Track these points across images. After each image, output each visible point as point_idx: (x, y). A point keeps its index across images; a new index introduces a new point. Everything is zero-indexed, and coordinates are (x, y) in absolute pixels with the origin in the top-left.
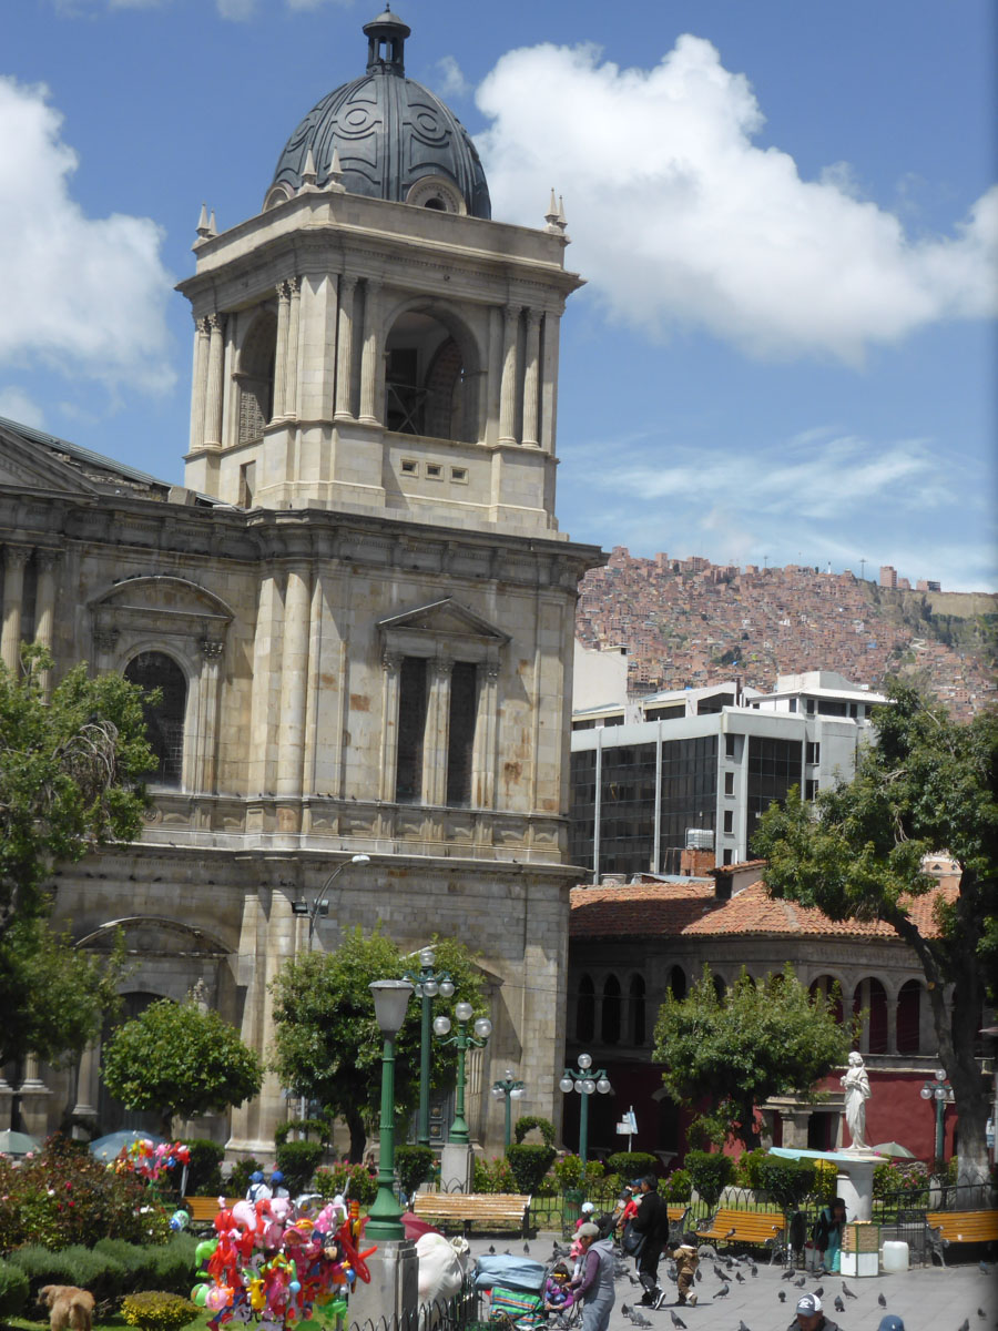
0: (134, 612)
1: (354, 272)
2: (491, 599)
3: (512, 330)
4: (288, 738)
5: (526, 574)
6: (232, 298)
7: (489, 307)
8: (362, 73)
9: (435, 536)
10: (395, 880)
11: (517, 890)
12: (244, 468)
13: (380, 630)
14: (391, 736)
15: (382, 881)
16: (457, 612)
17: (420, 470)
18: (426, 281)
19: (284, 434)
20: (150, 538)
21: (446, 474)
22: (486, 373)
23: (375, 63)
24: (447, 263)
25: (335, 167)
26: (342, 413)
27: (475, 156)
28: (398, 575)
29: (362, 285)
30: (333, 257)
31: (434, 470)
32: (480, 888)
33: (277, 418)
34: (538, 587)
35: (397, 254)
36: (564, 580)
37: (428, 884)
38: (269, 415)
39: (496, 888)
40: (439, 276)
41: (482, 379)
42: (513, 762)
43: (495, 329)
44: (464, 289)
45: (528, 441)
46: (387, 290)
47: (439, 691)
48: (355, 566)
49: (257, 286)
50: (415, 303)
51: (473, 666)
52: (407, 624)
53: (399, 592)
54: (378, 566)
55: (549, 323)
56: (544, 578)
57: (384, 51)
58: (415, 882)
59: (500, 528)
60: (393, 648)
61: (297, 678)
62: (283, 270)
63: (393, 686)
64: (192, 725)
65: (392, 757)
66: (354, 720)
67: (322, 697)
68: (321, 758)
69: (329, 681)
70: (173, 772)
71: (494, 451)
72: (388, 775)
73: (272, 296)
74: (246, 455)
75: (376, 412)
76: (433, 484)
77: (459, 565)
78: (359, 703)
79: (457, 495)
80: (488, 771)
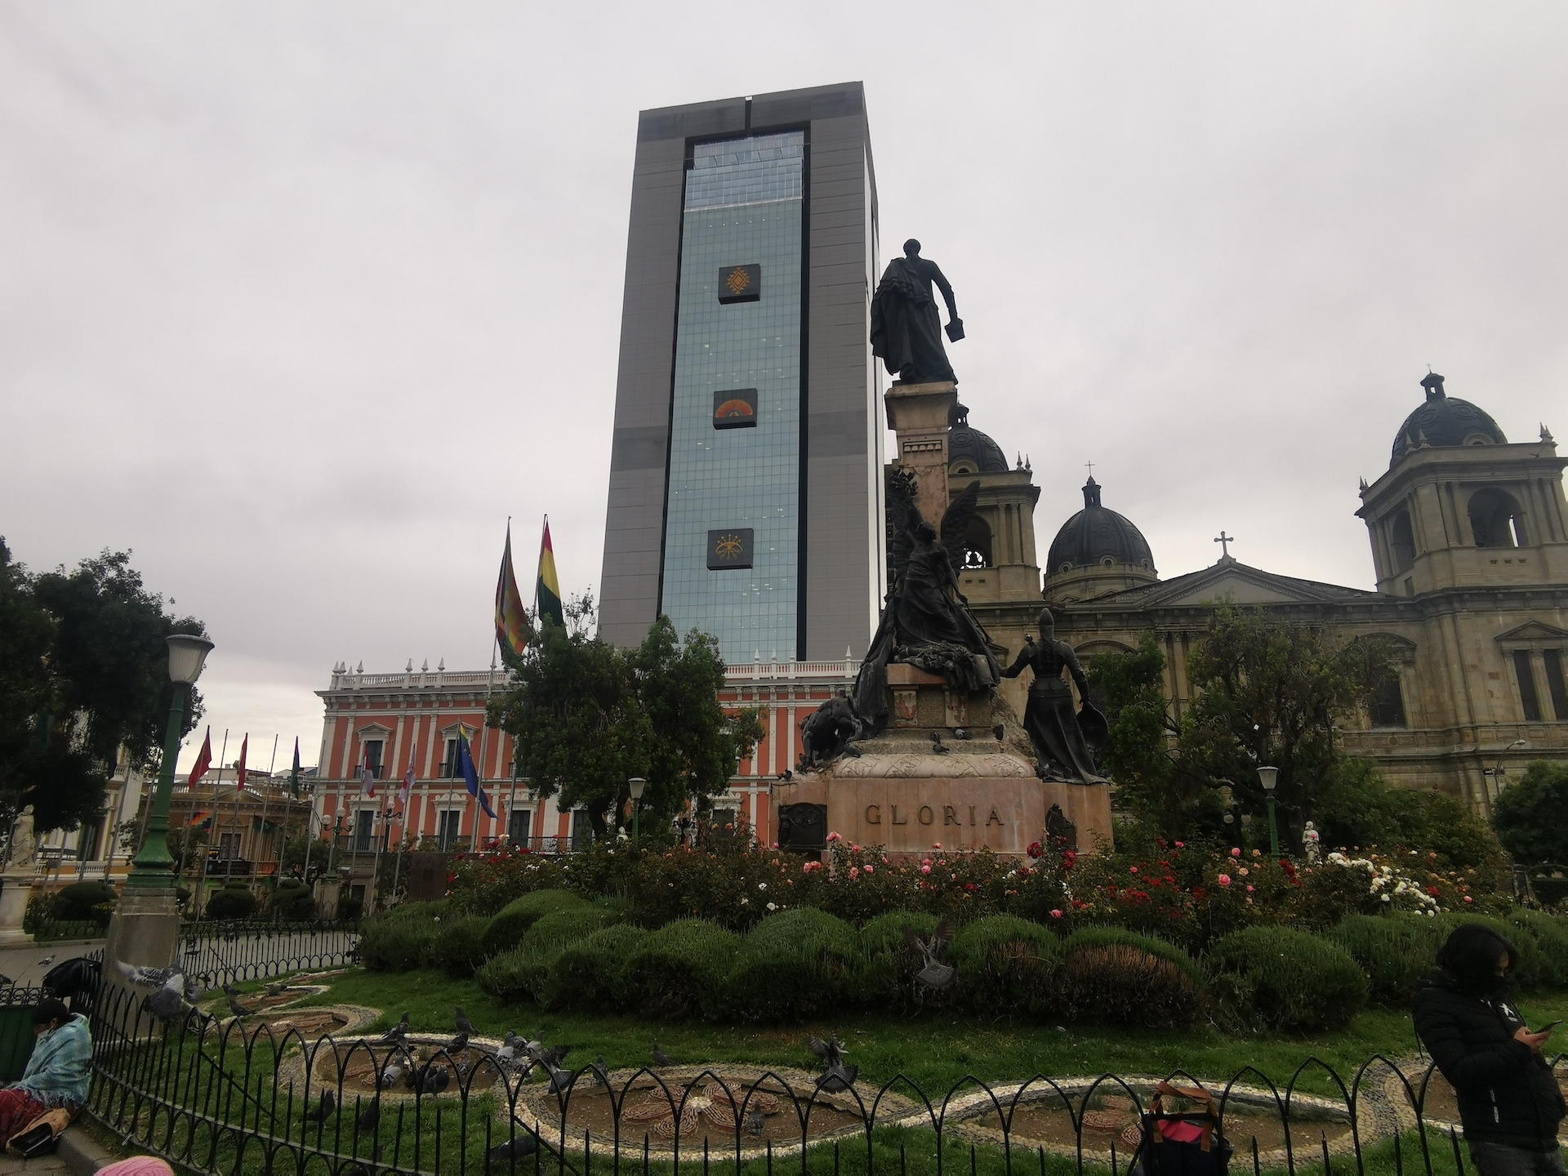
1: (1443, 480)
2: (1558, 617)
3: (1536, 491)
4: (1460, 698)
6: (1384, 509)
7: (1520, 482)
8: (1426, 400)
9: (1518, 590)
12: (1406, 581)
13: (1498, 640)
14: (1516, 690)
16: (1539, 626)
17: (1501, 563)
18: (1482, 478)
19: (1424, 560)
21: (1515, 562)
22: (1526, 513)
23: (1430, 397)
24: (1493, 466)
25: (1423, 438)
26: (1453, 543)
28: (1502, 612)
29: (1449, 486)
30: (1431, 475)
31: (1508, 561)
33: (1418, 554)
35: (1464, 467)
38: (1414, 554)
40: (1489, 474)
41: (1524, 516)
43: (1525, 492)
44: (1502, 476)
46: (1463, 485)
47: (1538, 664)
48: (1477, 612)
49: (1395, 500)
50: (1480, 488)
51: (1556, 650)
52: (1511, 636)
53: (1503, 621)
54: (1489, 610)
55: (1556, 484)
57: (1433, 389)
59: (1553, 581)
60: (1506, 645)
61: (1455, 667)
62: (1407, 489)
63: (1511, 666)
64: (1406, 698)
65: (1518, 699)
66: (1494, 685)
67: (1473, 677)
68: (1480, 704)
69: (1474, 667)
70: (1402, 721)
71: (1540, 547)
72: (1520, 710)
73: (1404, 503)
74: (1406, 576)
75: (1470, 541)
76: (1509, 568)
77: (1535, 603)
78: (1494, 676)
79: (1524, 570)
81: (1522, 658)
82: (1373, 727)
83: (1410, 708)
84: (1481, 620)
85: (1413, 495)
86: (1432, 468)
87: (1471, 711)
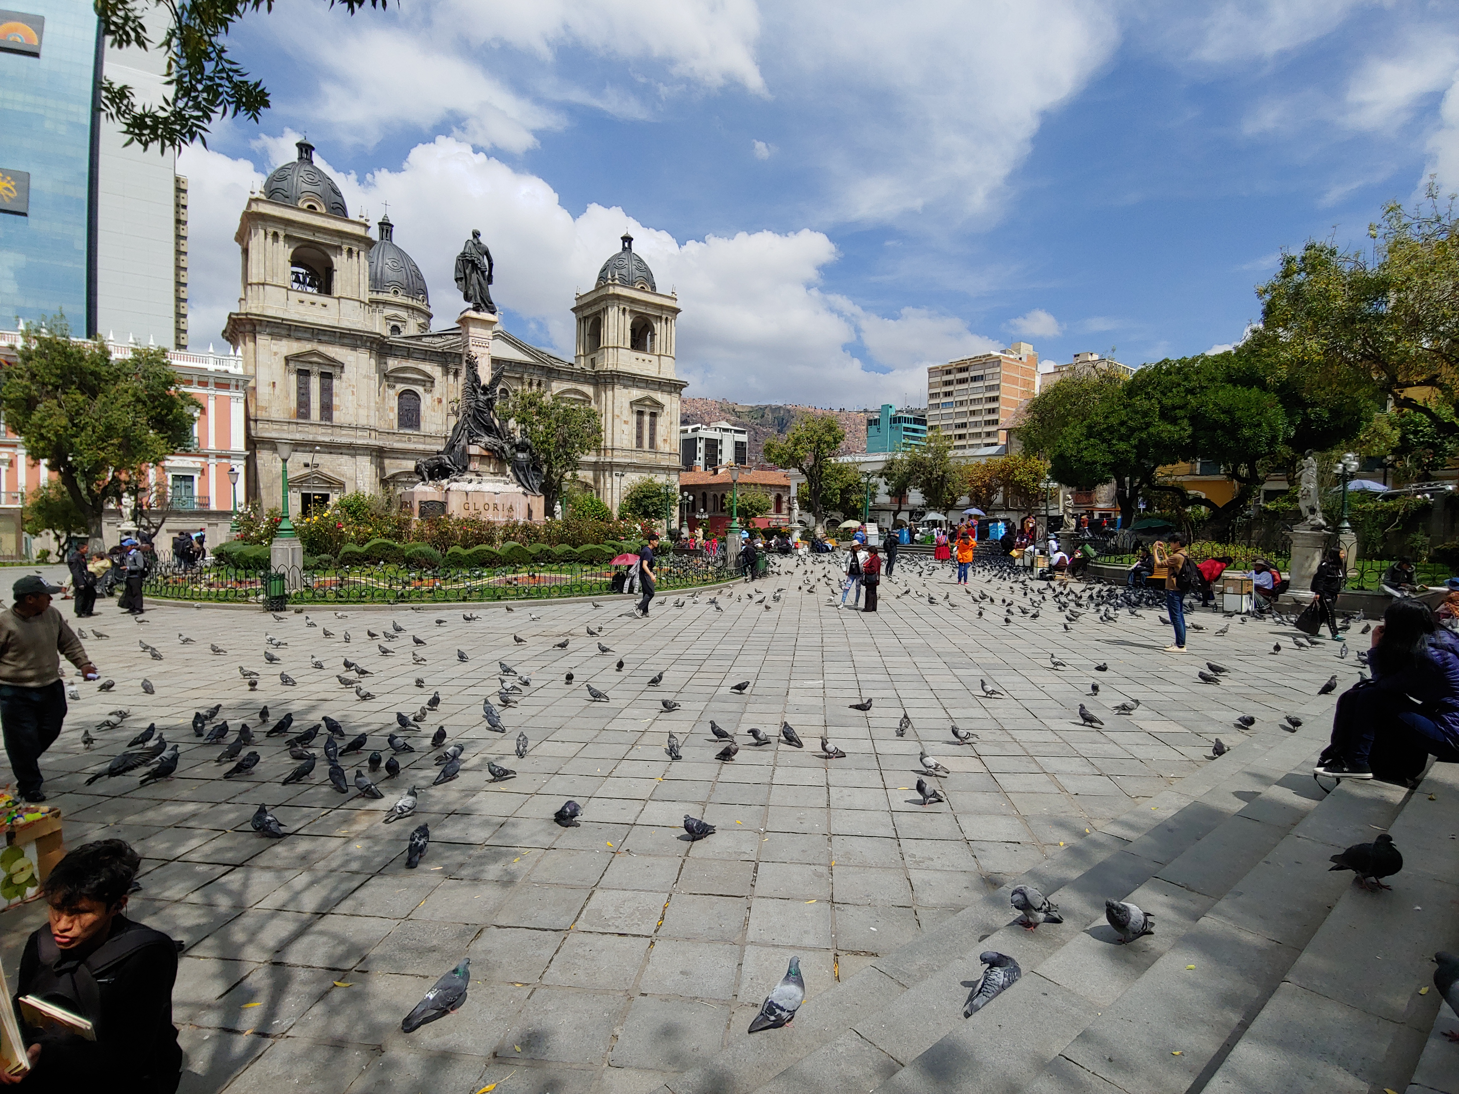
0: (566, 398)
1: (623, 305)
2: (659, 395)
3: (663, 323)
4: (609, 432)
5: (668, 389)
6: (587, 312)
7: (657, 317)
8: (622, 251)
9: (645, 378)
10: (637, 469)
11: (667, 471)
12: (592, 359)
13: (631, 403)
14: (635, 431)
15: (633, 469)
16: (651, 399)
17: (640, 360)
18: (641, 309)
19: (604, 350)
20: (569, 378)
21: (646, 361)
22: (656, 335)
23: (624, 249)
24: (647, 304)
25: (617, 276)
26: (620, 344)
27: (652, 275)
28: (635, 387)
29: (624, 310)
30: (617, 301)
31: (643, 360)
32: (658, 471)
33: (602, 345)
34: (671, 391)
35: (633, 301)
36: (678, 390)
38: (599, 345)
39: (662, 471)
40: (645, 307)
42: (665, 439)
43: (658, 323)
44: (650, 311)
45: (668, 353)
46: (632, 311)
47: (647, 418)
48: (625, 386)
49: (595, 309)
50: (639, 315)
51: (655, 413)
52: (638, 402)
53: (637, 393)
54: (630, 385)
56: (673, 389)
57: (626, 244)
58: (642, 469)
59: (661, 376)
60: (634, 408)
61: (609, 415)
62: (603, 305)
63: (635, 417)
65: (635, 437)
66: (625, 427)
67: (616, 421)
68: (617, 436)
69: (618, 416)
71: (659, 356)
72: (634, 441)
73: (599, 312)
74: (592, 356)
75: (628, 345)
76: (643, 364)
77: (651, 386)
78: (626, 422)
79: (650, 367)
80: (659, 440)
81: (640, 413)
84: (625, 391)
85: (605, 310)
86: (618, 297)
87: (612, 439)
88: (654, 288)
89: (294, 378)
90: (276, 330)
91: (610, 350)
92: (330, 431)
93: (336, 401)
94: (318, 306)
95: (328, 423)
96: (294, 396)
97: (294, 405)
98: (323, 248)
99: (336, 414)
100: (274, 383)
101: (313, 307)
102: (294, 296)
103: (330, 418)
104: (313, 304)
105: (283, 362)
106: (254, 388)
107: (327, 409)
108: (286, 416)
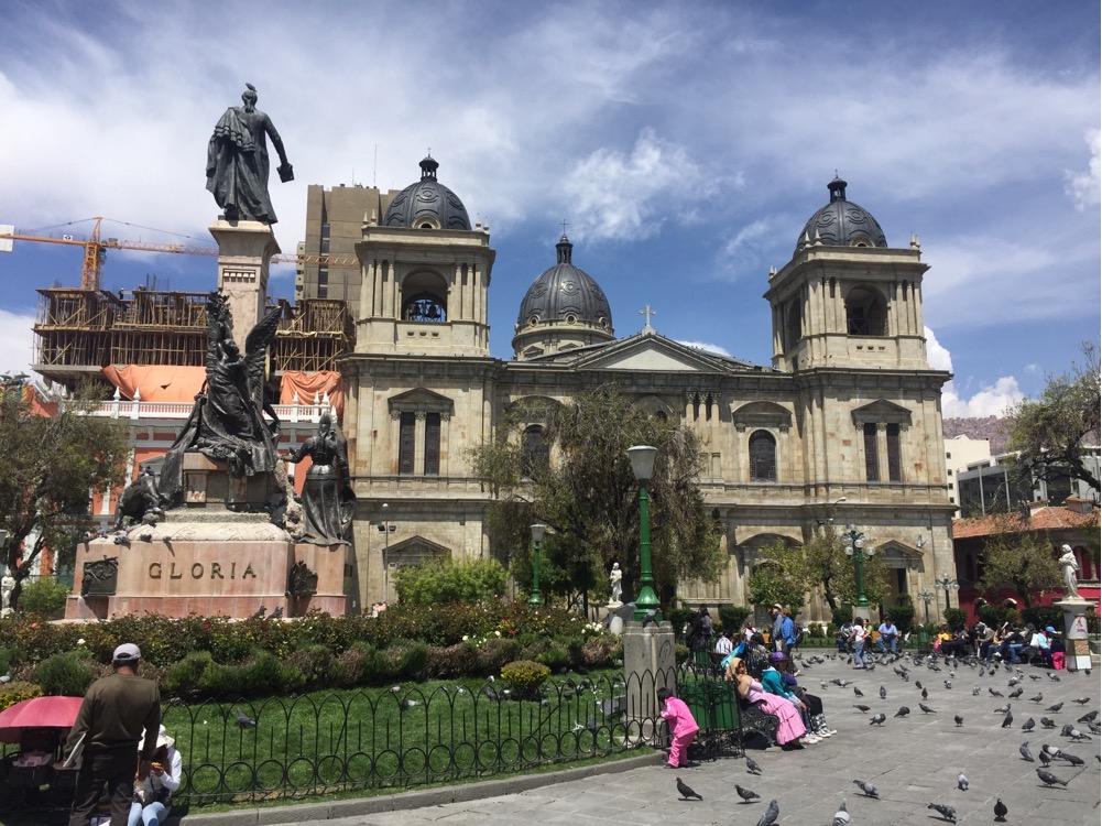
0: (750, 416)
1: (829, 275)
2: (901, 397)
3: (900, 290)
4: (820, 458)
5: (915, 386)
6: (784, 295)
7: (889, 282)
8: (829, 202)
9: (873, 374)
10: (871, 514)
11: (926, 516)
13: (854, 413)
14: (862, 455)
15: (864, 514)
16: (887, 403)
17: (865, 349)
18: (861, 275)
19: (806, 342)
20: (756, 387)
21: (876, 349)
23: (833, 199)
24: (868, 266)
25: (818, 236)
27: (878, 226)
28: (858, 390)
29: (832, 280)
30: (820, 270)
31: (871, 348)
32: (908, 515)
33: (803, 337)
34: (922, 390)
35: (846, 265)
36: (933, 386)
37: (884, 515)
38: (800, 337)
39: (916, 515)
40: (865, 272)
41: (889, 310)
42: (918, 462)
43: (892, 290)
44: (876, 276)
45: (912, 333)
46: (843, 281)
47: (882, 435)
49: (793, 288)
50: (857, 284)
51: (896, 424)
52: (865, 410)
53: (862, 398)
54: (849, 388)
55: (916, 285)
56: (924, 386)
57: (837, 192)
58: (880, 514)
59: (902, 368)
60: (859, 419)
61: (819, 435)
62: (801, 280)
63: (861, 434)
64: (779, 457)
65: (863, 463)
66: (846, 450)
67: (830, 442)
68: (833, 465)
69: (832, 435)
70: (773, 476)
71: (897, 338)
72: (863, 471)
74: (794, 352)
75: (844, 329)
76: (871, 354)
77: (886, 384)
78: (847, 443)
79: (882, 356)
80: (907, 467)
81: (870, 430)
82: (751, 480)
83: (780, 465)
85: (804, 287)
86: (821, 263)
87: (826, 471)
88: (881, 241)
89: (396, 424)
90: (380, 370)
91: (815, 341)
92: (435, 485)
93: (443, 447)
94: (429, 336)
95: (435, 476)
96: (396, 446)
97: (395, 456)
98: (435, 268)
99: (443, 463)
100: (375, 432)
101: (423, 339)
102: (403, 329)
103: (436, 469)
104: (423, 334)
105: (386, 407)
106: (354, 440)
107: (433, 457)
108: (388, 470)
